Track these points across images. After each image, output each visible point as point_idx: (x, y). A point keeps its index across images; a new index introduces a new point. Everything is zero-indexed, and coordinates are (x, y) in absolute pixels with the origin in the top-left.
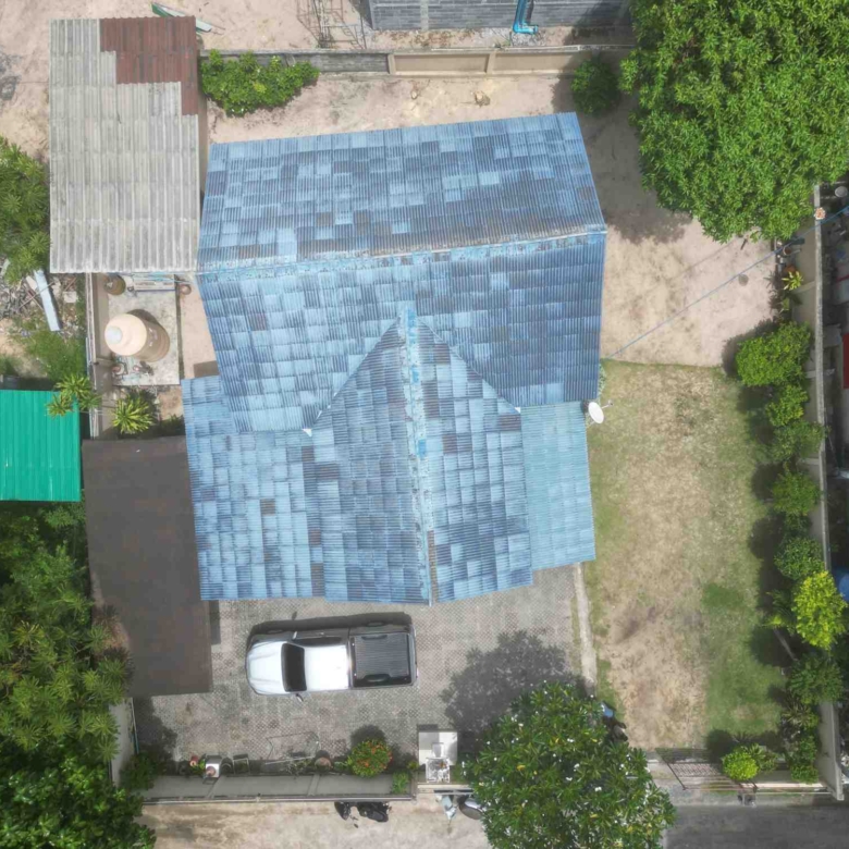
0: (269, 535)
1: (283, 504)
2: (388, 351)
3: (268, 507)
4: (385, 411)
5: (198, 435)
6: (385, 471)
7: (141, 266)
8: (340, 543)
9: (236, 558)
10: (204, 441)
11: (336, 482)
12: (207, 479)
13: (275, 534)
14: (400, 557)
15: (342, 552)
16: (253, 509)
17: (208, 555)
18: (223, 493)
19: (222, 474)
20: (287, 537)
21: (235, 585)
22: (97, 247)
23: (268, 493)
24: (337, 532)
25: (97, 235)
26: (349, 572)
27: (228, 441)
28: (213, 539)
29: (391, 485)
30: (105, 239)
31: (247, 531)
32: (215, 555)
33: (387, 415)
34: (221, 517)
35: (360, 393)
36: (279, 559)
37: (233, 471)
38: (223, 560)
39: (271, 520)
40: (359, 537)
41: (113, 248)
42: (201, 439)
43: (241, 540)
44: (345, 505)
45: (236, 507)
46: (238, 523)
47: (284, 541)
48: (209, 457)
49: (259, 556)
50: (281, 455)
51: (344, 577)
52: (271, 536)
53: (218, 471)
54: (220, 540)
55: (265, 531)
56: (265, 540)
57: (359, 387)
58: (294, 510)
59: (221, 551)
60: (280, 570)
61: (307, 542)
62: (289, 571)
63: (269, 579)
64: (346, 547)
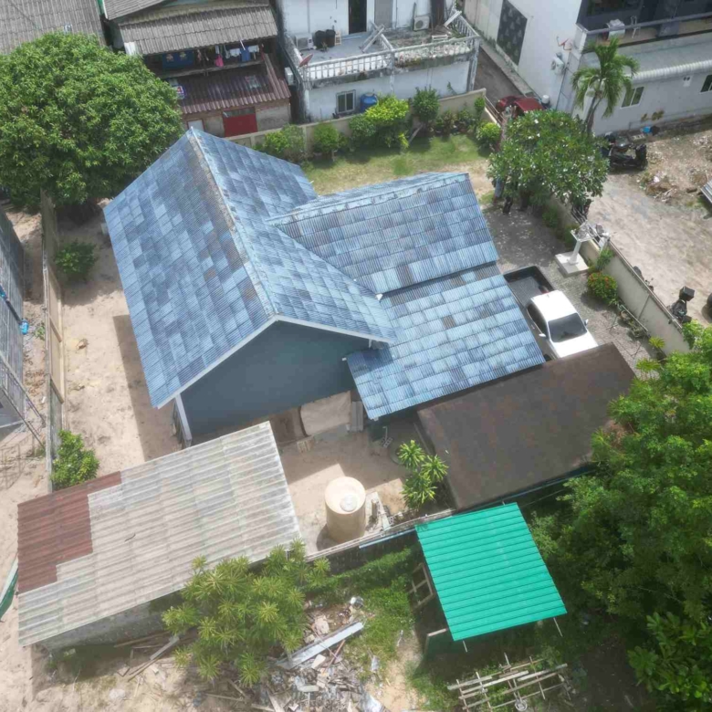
0: (470, 317)
1: (442, 311)
2: (302, 232)
3: (449, 322)
4: (347, 229)
5: (413, 394)
6: (390, 224)
7: (276, 468)
8: (453, 254)
9: (499, 339)
10: (416, 387)
11: (410, 265)
12: (446, 379)
13: (467, 312)
14: (445, 202)
15: (459, 252)
16: (455, 333)
17: (508, 364)
18: (452, 361)
19: (438, 366)
20: (466, 303)
21: (520, 335)
22: (267, 511)
23: (438, 325)
24: (446, 258)
25: (254, 515)
26: (470, 244)
27: (410, 367)
28: (493, 362)
29: (397, 217)
30: (258, 507)
31: (474, 334)
32: (504, 358)
33: (349, 226)
34: (473, 360)
35: (338, 251)
36: (485, 305)
37: (432, 358)
38: (506, 350)
39: (458, 318)
40: (443, 239)
41: (265, 497)
42: (416, 390)
43: (484, 338)
44: (425, 256)
45: (459, 347)
46: (471, 343)
47: (470, 304)
48: (427, 380)
49: (489, 321)
50: (404, 321)
51: (476, 246)
52: (470, 315)
53: (436, 370)
54: (492, 356)
55: (468, 321)
56: (475, 320)
57: (334, 253)
58: (443, 302)
59: (500, 353)
60: (493, 302)
61: (463, 287)
62: (490, 295)
63: (503, 310)
64: (454, 249)
